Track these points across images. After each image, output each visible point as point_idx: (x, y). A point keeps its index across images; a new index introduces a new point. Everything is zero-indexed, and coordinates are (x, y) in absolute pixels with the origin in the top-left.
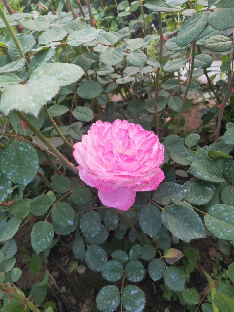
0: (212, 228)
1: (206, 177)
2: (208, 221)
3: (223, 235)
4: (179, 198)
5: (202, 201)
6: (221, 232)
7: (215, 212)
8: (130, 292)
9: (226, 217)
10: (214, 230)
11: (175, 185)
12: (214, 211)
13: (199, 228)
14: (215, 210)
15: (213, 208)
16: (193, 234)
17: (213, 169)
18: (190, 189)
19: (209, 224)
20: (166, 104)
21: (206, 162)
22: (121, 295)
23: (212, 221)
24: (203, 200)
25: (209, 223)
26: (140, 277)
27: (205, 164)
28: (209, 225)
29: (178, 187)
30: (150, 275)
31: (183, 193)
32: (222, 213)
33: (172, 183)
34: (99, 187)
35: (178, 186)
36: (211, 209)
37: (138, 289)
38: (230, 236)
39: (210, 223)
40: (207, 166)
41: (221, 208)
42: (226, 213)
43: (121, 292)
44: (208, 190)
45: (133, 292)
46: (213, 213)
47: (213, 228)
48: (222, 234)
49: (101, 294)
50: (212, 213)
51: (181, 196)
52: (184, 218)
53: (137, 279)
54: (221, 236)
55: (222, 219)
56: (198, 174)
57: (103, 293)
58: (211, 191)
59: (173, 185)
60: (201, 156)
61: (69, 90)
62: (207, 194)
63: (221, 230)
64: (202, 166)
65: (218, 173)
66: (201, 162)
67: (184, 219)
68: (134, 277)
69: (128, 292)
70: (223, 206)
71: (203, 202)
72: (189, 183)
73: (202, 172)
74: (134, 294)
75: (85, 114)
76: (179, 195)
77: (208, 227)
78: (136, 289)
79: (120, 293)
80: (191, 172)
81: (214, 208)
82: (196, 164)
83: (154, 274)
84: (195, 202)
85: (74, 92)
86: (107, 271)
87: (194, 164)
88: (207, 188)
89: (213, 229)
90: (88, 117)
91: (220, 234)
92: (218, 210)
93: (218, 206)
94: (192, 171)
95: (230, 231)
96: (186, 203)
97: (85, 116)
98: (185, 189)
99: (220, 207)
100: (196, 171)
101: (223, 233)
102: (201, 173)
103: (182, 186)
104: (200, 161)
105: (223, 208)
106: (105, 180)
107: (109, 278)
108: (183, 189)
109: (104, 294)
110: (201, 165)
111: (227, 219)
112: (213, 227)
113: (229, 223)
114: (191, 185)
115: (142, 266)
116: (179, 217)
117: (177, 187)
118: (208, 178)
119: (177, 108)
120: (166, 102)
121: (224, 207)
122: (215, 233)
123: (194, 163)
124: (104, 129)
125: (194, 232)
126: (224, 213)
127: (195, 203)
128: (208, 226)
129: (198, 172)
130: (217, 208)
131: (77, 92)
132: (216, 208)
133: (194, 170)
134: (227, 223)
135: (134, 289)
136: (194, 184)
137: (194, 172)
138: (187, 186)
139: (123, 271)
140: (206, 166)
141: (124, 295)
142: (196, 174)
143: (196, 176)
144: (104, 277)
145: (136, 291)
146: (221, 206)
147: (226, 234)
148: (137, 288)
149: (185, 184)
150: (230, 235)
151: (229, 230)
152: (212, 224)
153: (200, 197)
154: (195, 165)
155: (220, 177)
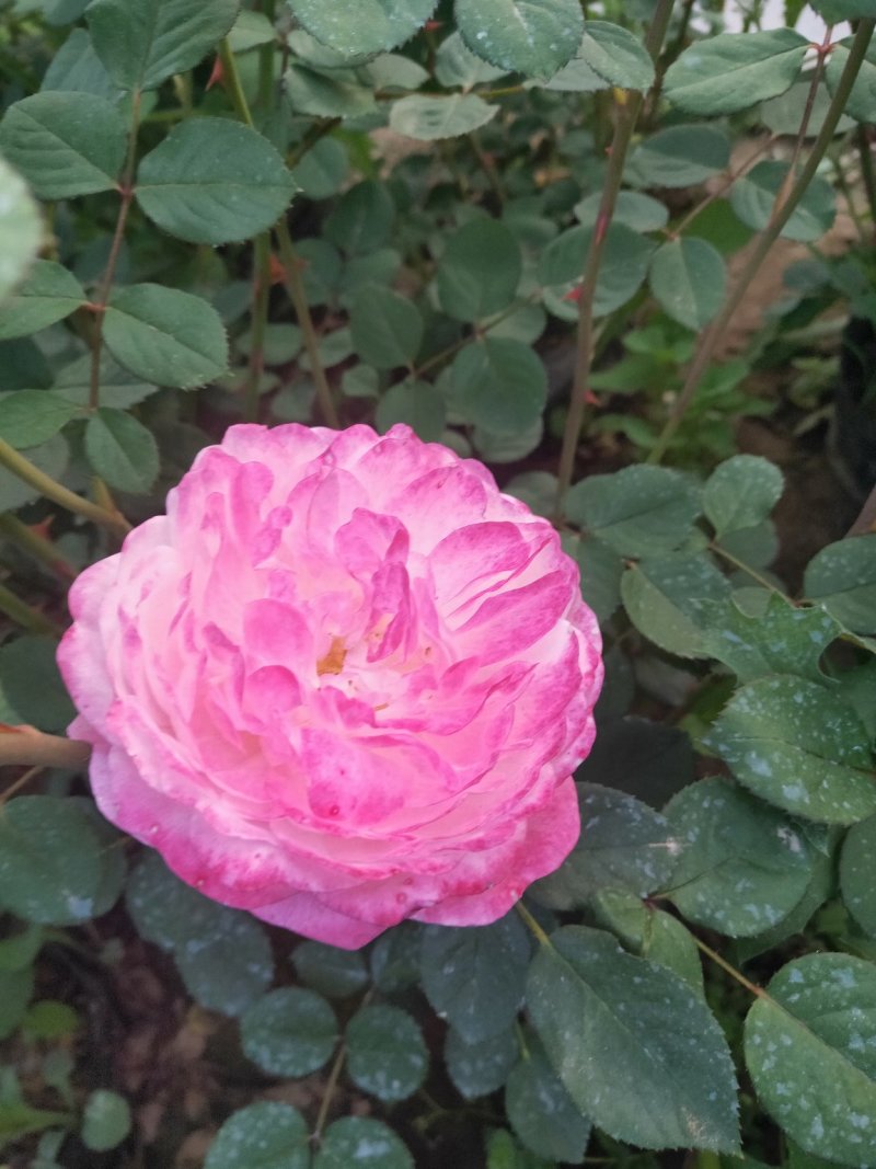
0: (779, 1085)
1: (793, 795)
2: (763, 1045)
3: (826, 1134)
4: (632, 884)
5: (750, 912)
6: (818, 1119)
7: (808, 992)
8: (354, 1146)
9: (856, 1035)
10: (784, 1100)
11: (625, 806)
12: (799, 988)
13: (713, 1097)
14: (810, 984)
15: (800, 969)
16: (678, 1114)
17: (829, 725)
18: (697, 830)
19: (767, 1062)
20: (643, 278)
21: (804, 689)
22: (313, 1148)
23: (780, 1046)
24: (752, 908)
25: (767, 1055)
26: (404, 1083)
27: (799, 699)
28: (763, 1069)
29: (638, 817)
30: (451, 1070)
31: (662, 854)
32: (838, 1008)
33: (611, 790)
34: (199, 878)
35: (643, 815)
36: (789, 974)
37: (387, 1140)
38: (856, 1145)
39: (773, 1058)
40: (807, 711)
41: (835, 981)
42: (857, 1013)
43: (317, 1134)
44: (788, 846)
45: (365, 1151)
46: (795, 997)
47: (781, 1089)
48: (818, 1129)
49: (227, 1138)
50: (789, 993)
51: (648, 869)
52: (645, 1023)
53: (389, 1086)
54: (814, 1138)
55: (836, 1039)
56: (754, 770)
57: (238, 1135)
58: (802, 856)
59: (616, 805)
60: (783, 644)
61: (89, 168)
62: (779, 874)
63: (820, 1106)
64: (779, 712)
65: (848, 748)
66: (778, 693)
67: (642, 1024)
68: (381, 1077)
69: (344, 1144)
70: (850, 970)
71: (751, 920)
72: (696, 796)
73: (776, 757)
74: (372, 1158)
75: (178, 339)
76: (638, 862)
77: (757, 1080)
78: (379, 1139)
79: (309, 1138)
80: (722, 748)
81: (806, 976)
82: (751, 703)
83: (466, 1068)
84: (713, 912)
85: (122, 184)
86: (263, 1033)
87: (743, 701)
88: (781, 833)
89: (779, 1092)
90: (196, 357)
91: (809, 1124)
92: (824, 984)
93: (824, 964)
94: (728, 745)
95: (864, 1121)
96: (665, 923)
97: (179, 353)
98: (674, 835)
99: (833, 973)
100: (744, 749)
101: (827, 1124)
102: (771, 764)
103: (661, 819)
104: (776, 684)
105: (847, 981)
106: (230, 866)
107: (274, 1061)
108: (661, 833)
109: (242, 1142)
110: (777, 708)
111: (857, 1044)
112: (783, 1081)
113: (864, 1070)
114: (706, 804)
115: (418, 1038)
116: (622, 1007)
117: (634, 820)
118: (801, 800)
119: (694, 308)
120: (642, 267)
121: (857, 974)
122: (789, 1115)
123: (745, 695)
124: (268, 488)
125: (684, 1109)
126: (848, 1008)
127: (712, 917)
128: (760, 1073)
129: (760, 755)
130: (817, 974)
131: (138, 191)
132: (813, 977)
133: (737, 737)
134: (854, 1069)
135: (374, 1139)
136: (720, 803)
137: (735, 748)
138: (684, 812)
139: (336, 1038)
140: (801, 713)
141: (326, 1152)
142: (744, 766)
143: (740, 776)
144: (248, 1056)
145: (381, 1148)
146: (843, 966)
147: (842, 1134)
148: (386, 1132)
149: (677, 799)
150: (858, 1140)
151: (860, 1112)
152: (779, 1065)
153: (739, 887)
154: (747, 709)
155: (857, 769)
